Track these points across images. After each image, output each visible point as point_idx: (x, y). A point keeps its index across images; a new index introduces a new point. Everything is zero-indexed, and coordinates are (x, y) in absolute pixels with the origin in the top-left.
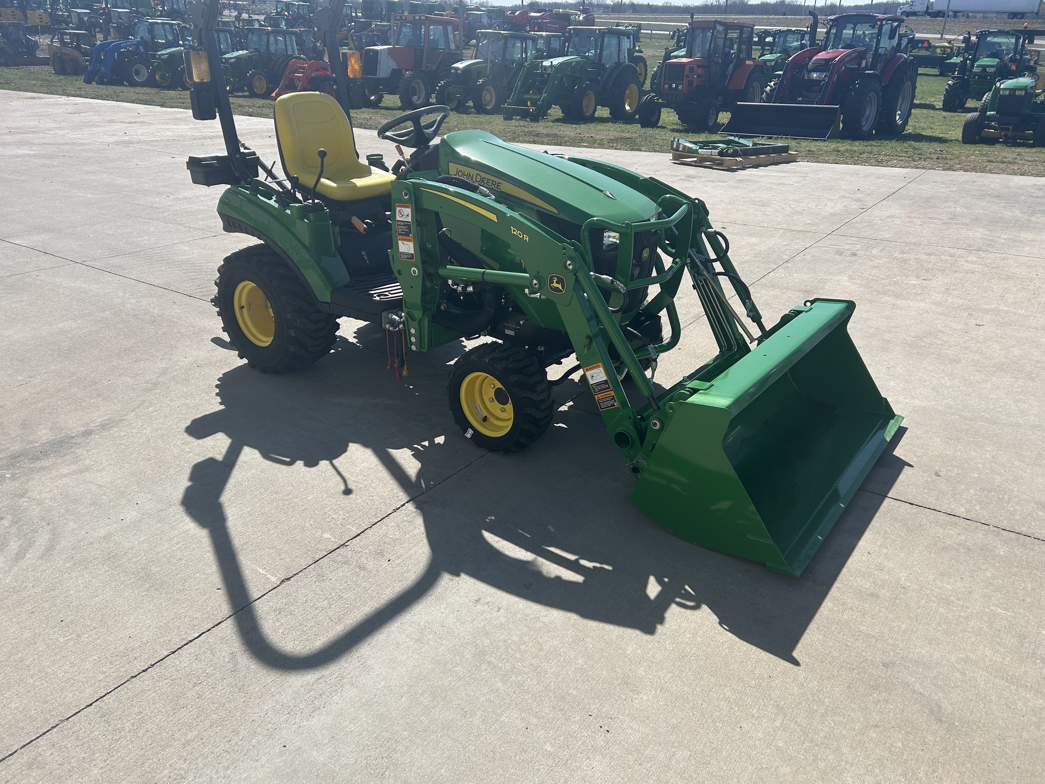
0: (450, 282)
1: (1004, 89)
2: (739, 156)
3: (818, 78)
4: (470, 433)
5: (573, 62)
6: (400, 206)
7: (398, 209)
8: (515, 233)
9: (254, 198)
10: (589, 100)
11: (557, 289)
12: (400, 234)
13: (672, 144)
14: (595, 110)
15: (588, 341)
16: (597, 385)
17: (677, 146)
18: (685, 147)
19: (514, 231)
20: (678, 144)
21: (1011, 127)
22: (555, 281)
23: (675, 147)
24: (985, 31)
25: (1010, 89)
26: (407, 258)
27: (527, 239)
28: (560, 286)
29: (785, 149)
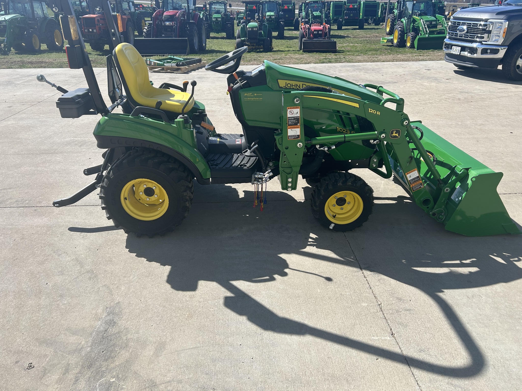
0: (318, 147)
1: (249, 28)
2: (185, 65)
3: (169, 25)
4: (332, 226)
5: (18, 18)
6: (290, 108)
7: (289, 110)
8: (371, 112)
9: (137, 120)
10: (36, 40)
11: (396, 137)
12: (289, 125)
13: (147, 62)
14: (40, 46)
15: (410, 159)
16: (412, 180)
17: (150, 63)
18: (155, 63)
19: (371, 110)
20: (150, 62)
21: (255, 44)
22: (394, 133)
23: (148, 63)
24: (212, 2)
25: (251, 28)
26: (294, 138)
27: (379, 114)
28: (397, 135)
29: (200, 61)
